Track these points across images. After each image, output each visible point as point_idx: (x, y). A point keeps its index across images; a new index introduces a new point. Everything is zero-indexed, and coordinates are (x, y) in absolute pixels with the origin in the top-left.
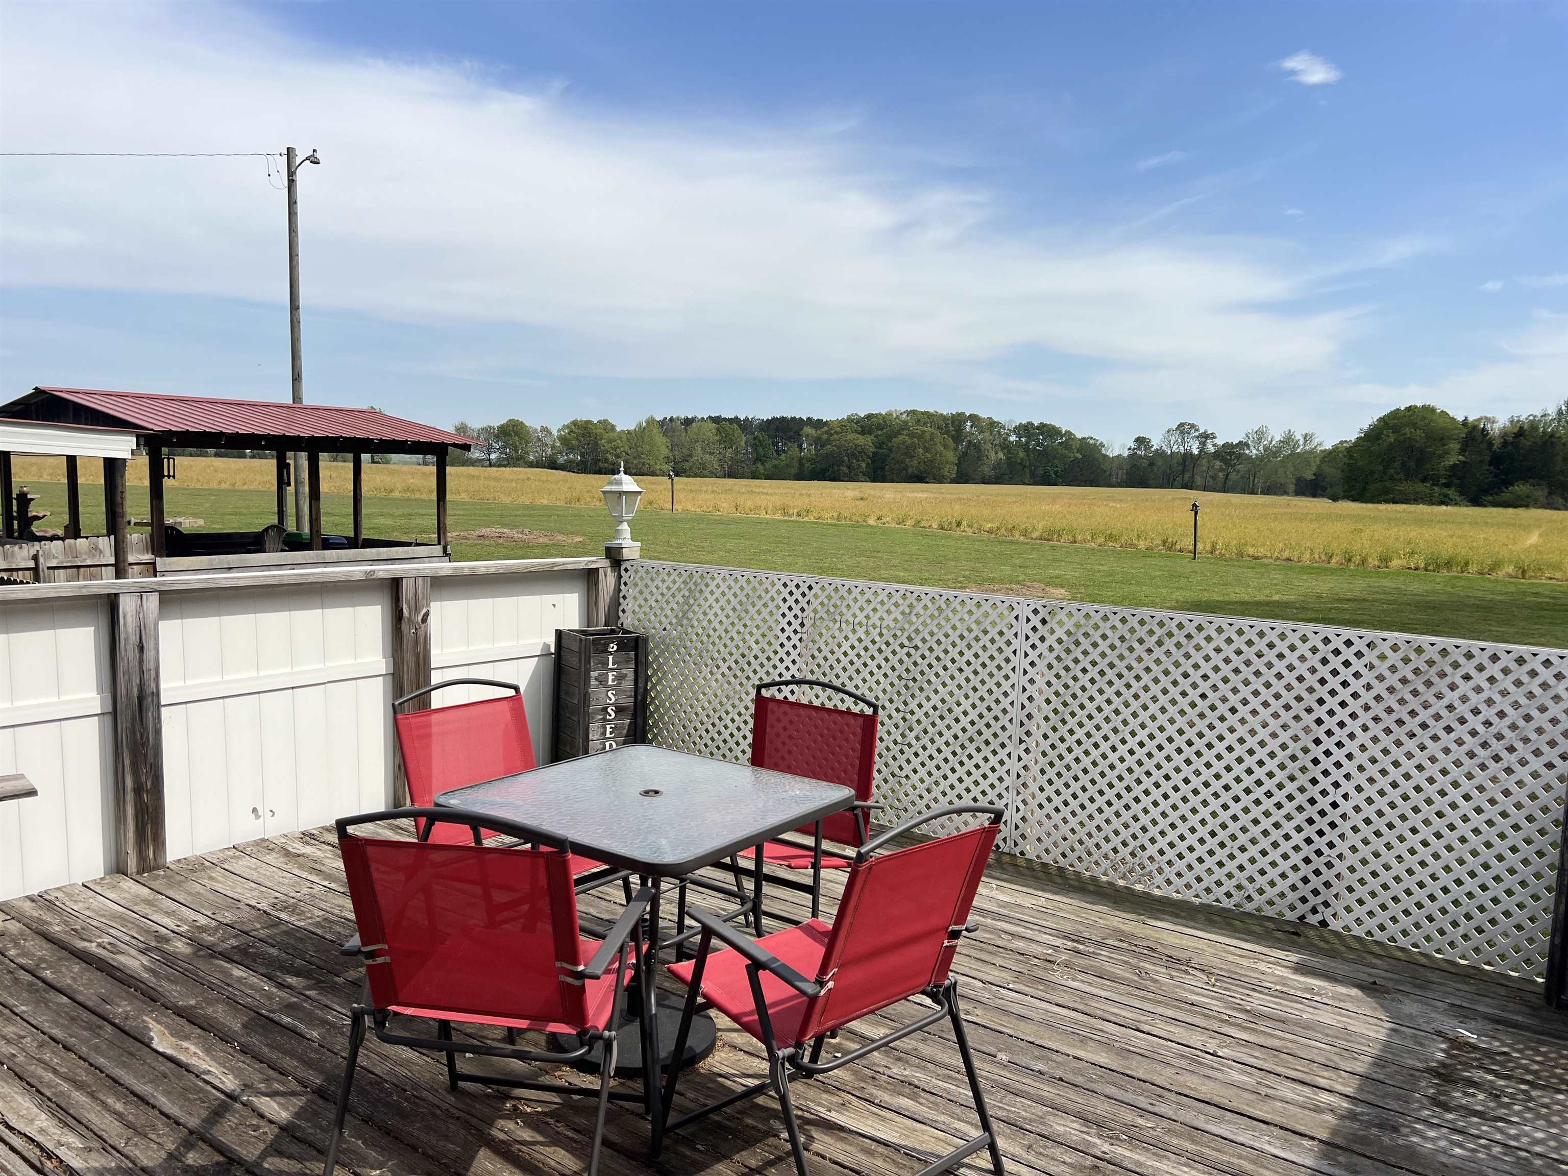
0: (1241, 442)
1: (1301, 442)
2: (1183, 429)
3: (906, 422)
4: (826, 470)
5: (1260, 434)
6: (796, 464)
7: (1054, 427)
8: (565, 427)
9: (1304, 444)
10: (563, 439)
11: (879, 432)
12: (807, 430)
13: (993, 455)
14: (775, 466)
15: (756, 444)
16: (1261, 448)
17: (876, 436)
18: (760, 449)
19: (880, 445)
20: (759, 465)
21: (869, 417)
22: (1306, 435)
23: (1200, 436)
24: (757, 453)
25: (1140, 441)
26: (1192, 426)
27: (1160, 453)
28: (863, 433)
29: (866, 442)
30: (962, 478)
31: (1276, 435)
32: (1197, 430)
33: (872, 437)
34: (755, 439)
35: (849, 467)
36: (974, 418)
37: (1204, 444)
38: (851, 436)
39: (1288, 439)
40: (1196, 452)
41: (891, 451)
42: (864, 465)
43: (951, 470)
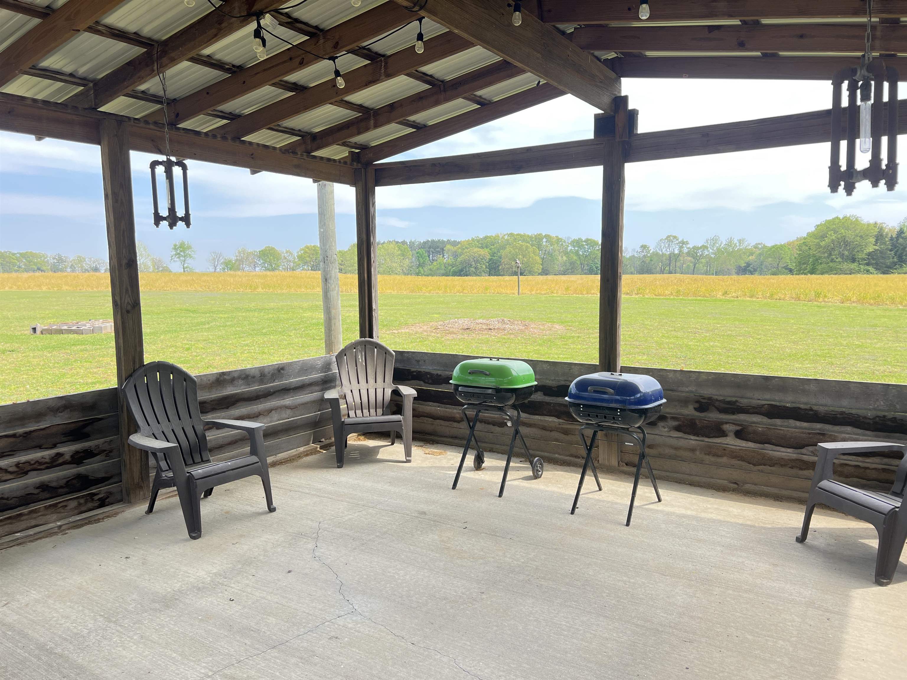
0: (703, 246)
1: (737, 245)
2: (670, 239)
3: (508, 240)
4: (462, 270)
5: (715, 240)
6: (443, 267)
7: (594, 241)
8: (301, 250)
9: (740, 246)
10: (300, 257)
11: (492, 247)
12: (448, 247)
13: (560, 258)
14: (430, 270)
15: (419, 256)
16: (715, 248)
17: (490, 249)
18: (421, 259)
19: (493, 254)
20: (421, 269)
21: (486, 238)
22: (740, 240)
23: (680, 243)
24: (419, 262)
25: (644, 247)
26: (675, 237)
27: (656, 254)
28: (482, 248)
29: (485, 253)
30: (545, 272)
31: (723, 240)
32: (677, 240)
33: (488, 250)
34: (417, 253)
35: (476, 268)
36: (547, 236)
37: (681, 247)
38: (476, 250)
39: (730, 243)
40: (676, 252)
41: (501, 258)
42: (484, 267)
43: (538, 268)
